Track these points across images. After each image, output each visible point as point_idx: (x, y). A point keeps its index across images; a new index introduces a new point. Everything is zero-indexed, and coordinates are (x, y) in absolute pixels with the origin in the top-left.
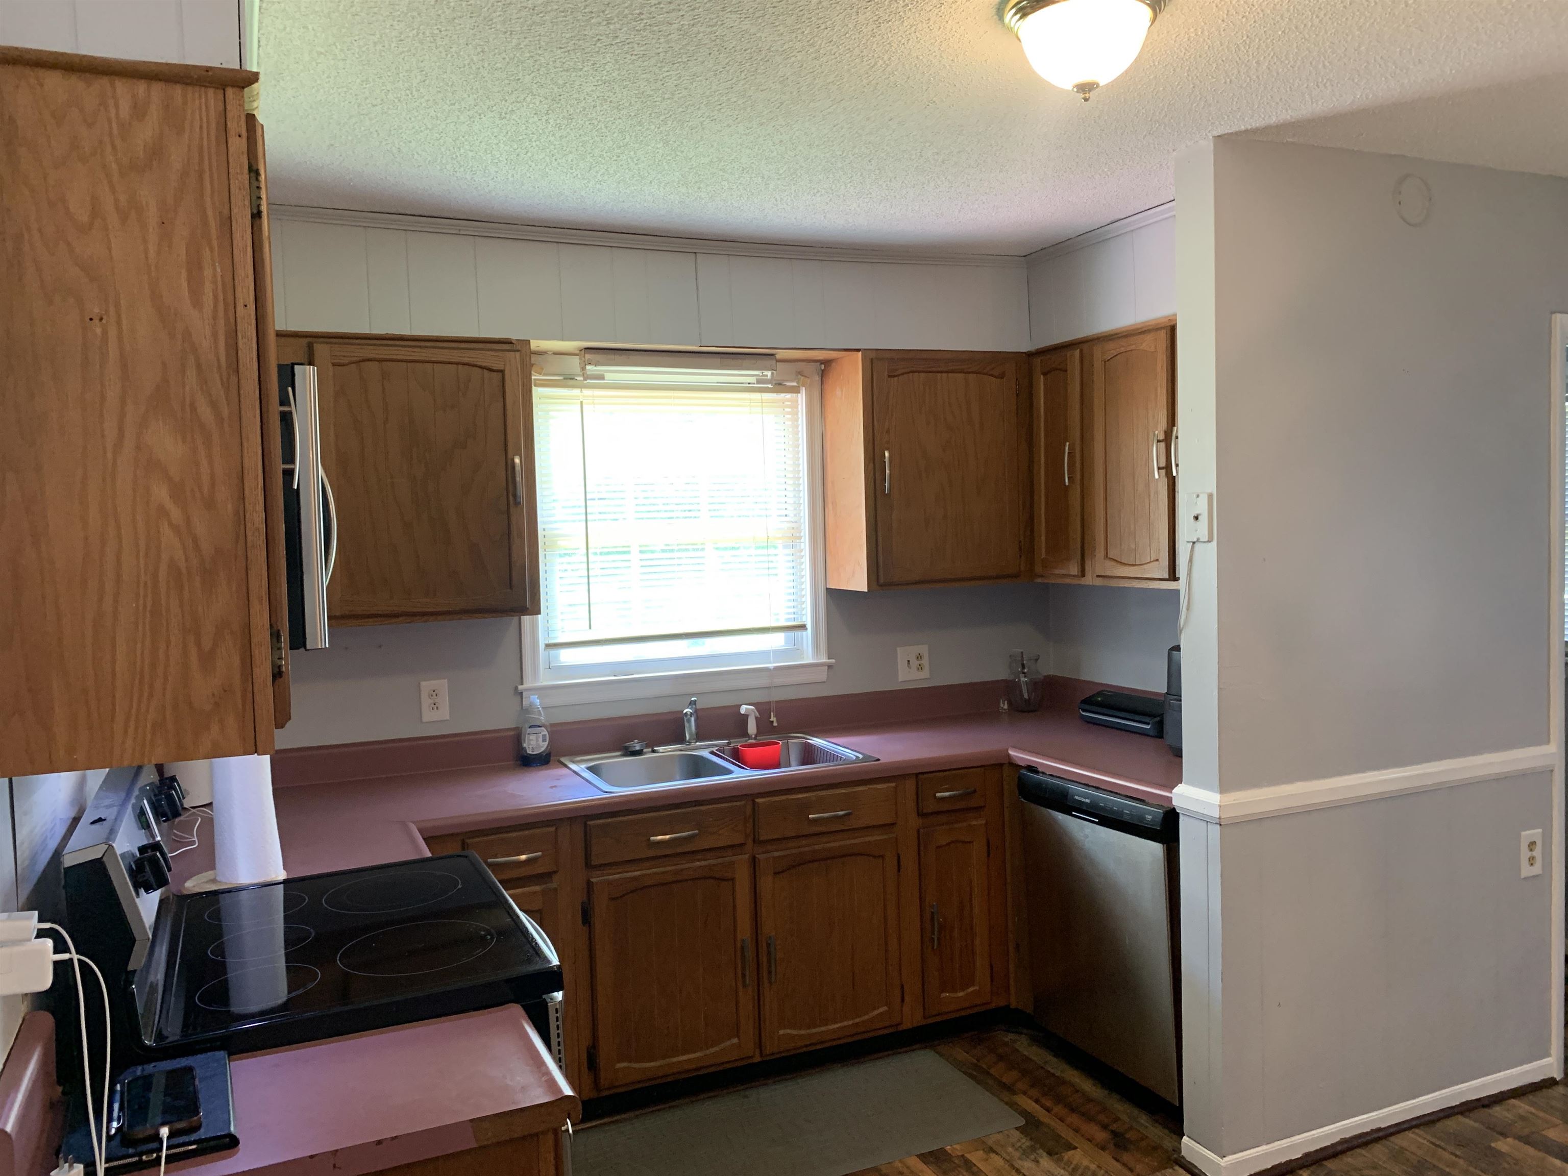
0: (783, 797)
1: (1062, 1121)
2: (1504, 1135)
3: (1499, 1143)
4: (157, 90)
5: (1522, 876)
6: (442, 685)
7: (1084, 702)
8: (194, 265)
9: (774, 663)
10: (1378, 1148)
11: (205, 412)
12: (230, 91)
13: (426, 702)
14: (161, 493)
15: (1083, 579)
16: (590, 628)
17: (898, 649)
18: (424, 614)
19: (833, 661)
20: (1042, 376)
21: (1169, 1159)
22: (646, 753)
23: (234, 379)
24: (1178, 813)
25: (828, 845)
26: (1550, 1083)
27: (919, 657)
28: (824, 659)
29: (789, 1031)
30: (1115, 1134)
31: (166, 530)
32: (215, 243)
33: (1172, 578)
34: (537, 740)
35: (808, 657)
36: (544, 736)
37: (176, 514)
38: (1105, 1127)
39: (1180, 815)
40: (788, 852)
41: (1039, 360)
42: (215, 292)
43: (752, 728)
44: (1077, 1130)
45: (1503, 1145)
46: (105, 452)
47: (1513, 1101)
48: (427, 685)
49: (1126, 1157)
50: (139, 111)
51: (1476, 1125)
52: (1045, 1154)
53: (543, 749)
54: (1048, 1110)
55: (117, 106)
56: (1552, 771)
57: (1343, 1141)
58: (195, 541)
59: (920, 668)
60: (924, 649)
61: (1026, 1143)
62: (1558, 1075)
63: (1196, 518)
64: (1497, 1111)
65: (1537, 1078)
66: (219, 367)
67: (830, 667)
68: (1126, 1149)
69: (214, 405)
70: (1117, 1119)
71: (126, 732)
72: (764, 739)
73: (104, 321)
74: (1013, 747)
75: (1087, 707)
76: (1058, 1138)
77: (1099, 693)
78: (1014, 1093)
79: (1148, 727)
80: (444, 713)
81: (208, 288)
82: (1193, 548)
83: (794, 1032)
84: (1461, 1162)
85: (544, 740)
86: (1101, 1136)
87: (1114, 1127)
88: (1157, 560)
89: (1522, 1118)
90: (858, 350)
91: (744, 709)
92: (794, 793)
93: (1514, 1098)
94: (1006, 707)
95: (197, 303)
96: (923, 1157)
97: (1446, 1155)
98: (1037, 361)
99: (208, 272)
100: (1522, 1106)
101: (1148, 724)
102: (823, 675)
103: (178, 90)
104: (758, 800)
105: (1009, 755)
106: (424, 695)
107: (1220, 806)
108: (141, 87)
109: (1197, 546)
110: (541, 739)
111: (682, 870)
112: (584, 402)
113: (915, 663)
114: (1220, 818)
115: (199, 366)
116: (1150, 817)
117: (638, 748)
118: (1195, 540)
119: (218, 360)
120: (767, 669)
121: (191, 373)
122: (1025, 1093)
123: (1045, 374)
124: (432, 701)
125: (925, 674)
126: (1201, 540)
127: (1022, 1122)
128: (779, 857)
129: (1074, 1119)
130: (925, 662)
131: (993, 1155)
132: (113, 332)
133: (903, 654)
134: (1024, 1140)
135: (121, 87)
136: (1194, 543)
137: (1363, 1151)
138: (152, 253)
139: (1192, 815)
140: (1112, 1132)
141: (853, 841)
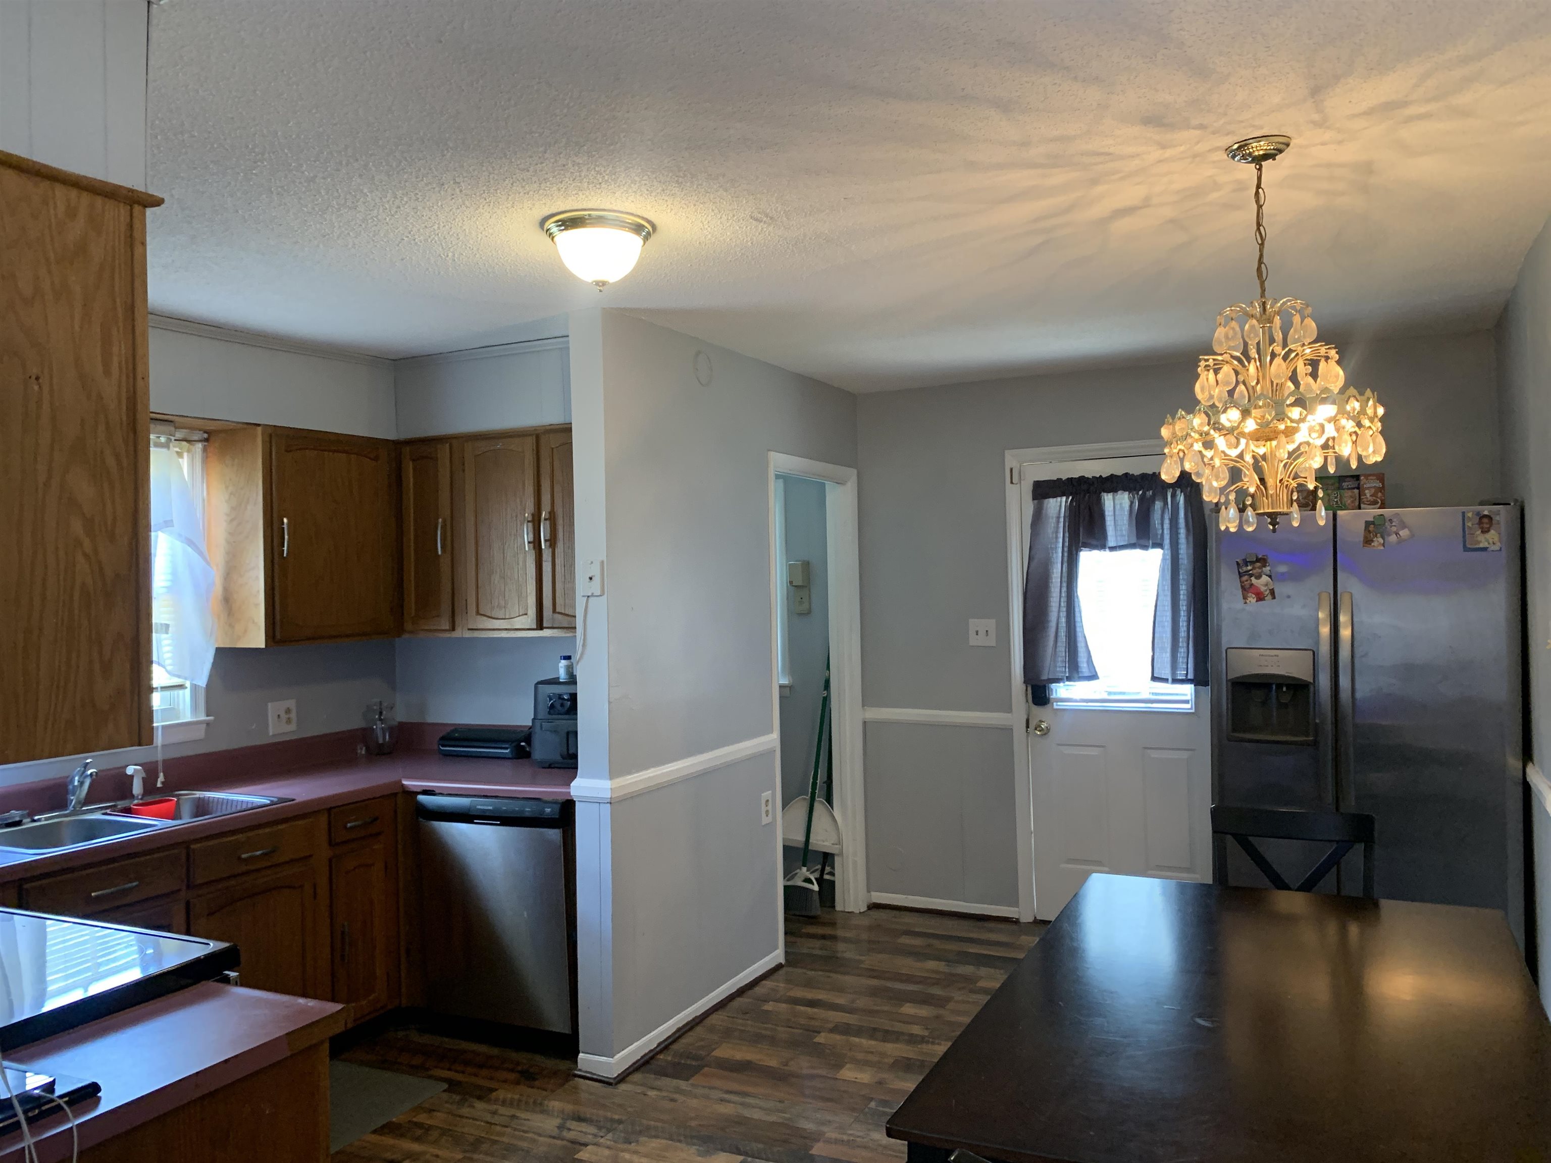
0: (216, 841)
1: (477, 1076)
2: (766, 1001)
3: (765, 1006)
4: (86, 198)
5: (763, 824)
7: (443, 738)
8: (106, 341)
9: (162, 722)
10: (699, 1029)
11: (111, 461)
12: (137, 208)
14: (77, 527)
15: (455, 632)
17: (270, 705)
19: (211, 718)
20: (411, 463)
21: (569, 1075)
22: (24, 824)
23: (132, 435)
24: (575, 801)
25: (255, 882)
26: (779, 967)
27: (288, 711)
28: (202, 717)
30: (522, 1073)
31: (80, 558)
32: (121, 324)
33: (539, 628)
35: (187, 716)
37: (87, 543)
38: (512, 1070)
39: (577, 803)
41: (408, 449)
42: (120, 363)
43: (137, 788)
44: (492, 1079)
45: (769, 1007)
46: (37, 489)
47: (764, 982)
49: (537, 1083)
50: (72, 213)
51: (750, 1000)
52: (475, 1100)
54: (463, 1072)
55: (55, 207)
56: (775, 751)
57: (679, 1030)
58: (101, 569)
59: (289, 721)
60: (291, 704)
61: (457, 1098)
62: (783, 961)
63: (591, 578)
64: (758, 990)
65: (773, 965)
66: (121, 424)
67: (208, 724)
68: (535, 1079)
69: (117, 456)
70: (518, 1064)
71: (46, 728)
72: (149, 799)
73: (41, 381)
74: (404, 777)
75: (446, 743)
76: (480, 1087)
77: (455, 731)
78: (428, 1069)
79: (507, 751)
81: (115, 360)
82: (587, 601)
84: (749, 1022)
86: (512, 1076)
87: (520, 1068)
88: (526, 614)
89: (773, 990)
90: (259, 425)
91: (130, 770)
92: (225, 837)
93: (762, 980)
94: (363, 752)
95: (107, 372)
96: (375, 1132)
97: (740, 1021)
98: (407, 450)
99: (115, 349)
100: (767, 983)
101: (506, 748)
102: (200, 733)
103: (99, 201)
104: (192, 846)
105: (403, 785)
107: (611, 789)
108: (74, 193)
109: (591, 599)
113: (284, 716)
114: (611, 798)
115: (107, 423)
116: (549, 810)
117: (17, 819)
118: (590, 594)
119: (121, 419)
121: (102, 428)
122: (436, 1067)
123: (413, 460)
125: (293, 727)
126: (595, 595)
127: (445, 1086)
128: (212, 899)
129: (484, 1072)
130: (293, 715)
131: (435, 1113)
132: (46, 389)
133: (274, 709)
134: (454, 1096)
135: (60, 191)
136: (588, 597)
137: (690, 1033)
138: (77, 328)
139: (587, 801)
140: (519, 1072)
141: (277, 876)
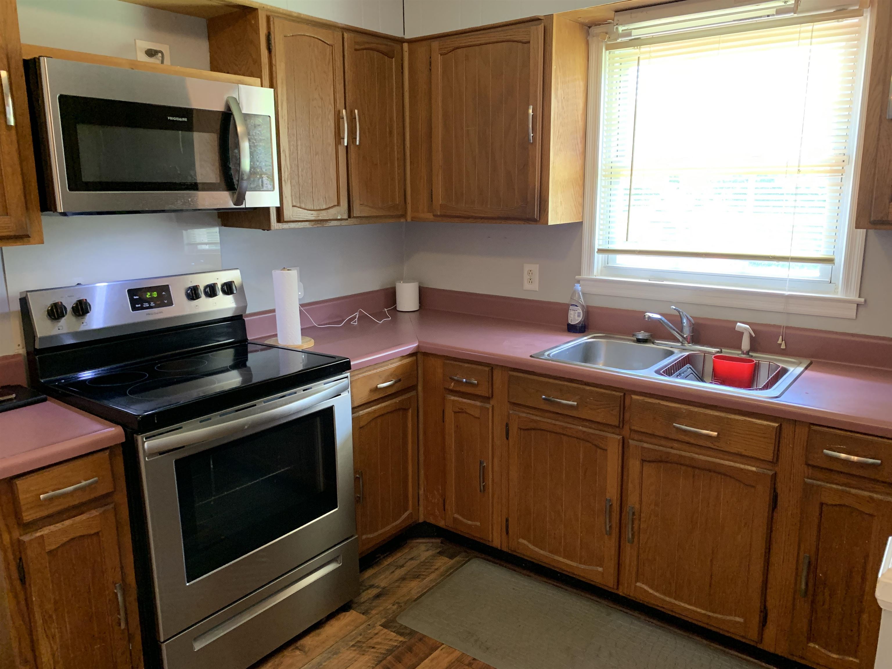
0: (657, 401)
6: (535, 268)
9: (789, 291)
13: (526, 277)
16: (627, 241)
18: (476, 218)
22: (648, 343)
25: (697, 456)
28: (854, 296)
29: (646, 588)
34: (574, 316)
35: (839, 292)
36: (579, 313)
40: (657, 447)
43: (745, 344)
48: (527, 267)
53: (577, 322)
80: (535, 286)
83: (651, 591)
85: (579, 316)
91: (740, 327)
92: (667, 401)
102: (851, 312)
104: (633, 396)
106: (526, 273)
110: (576, 315)
111: (567, 428)
112: (641, 57)
120: (782, 296)
124: (529, 277)
128: (649, 449)
141: (722, 462)
